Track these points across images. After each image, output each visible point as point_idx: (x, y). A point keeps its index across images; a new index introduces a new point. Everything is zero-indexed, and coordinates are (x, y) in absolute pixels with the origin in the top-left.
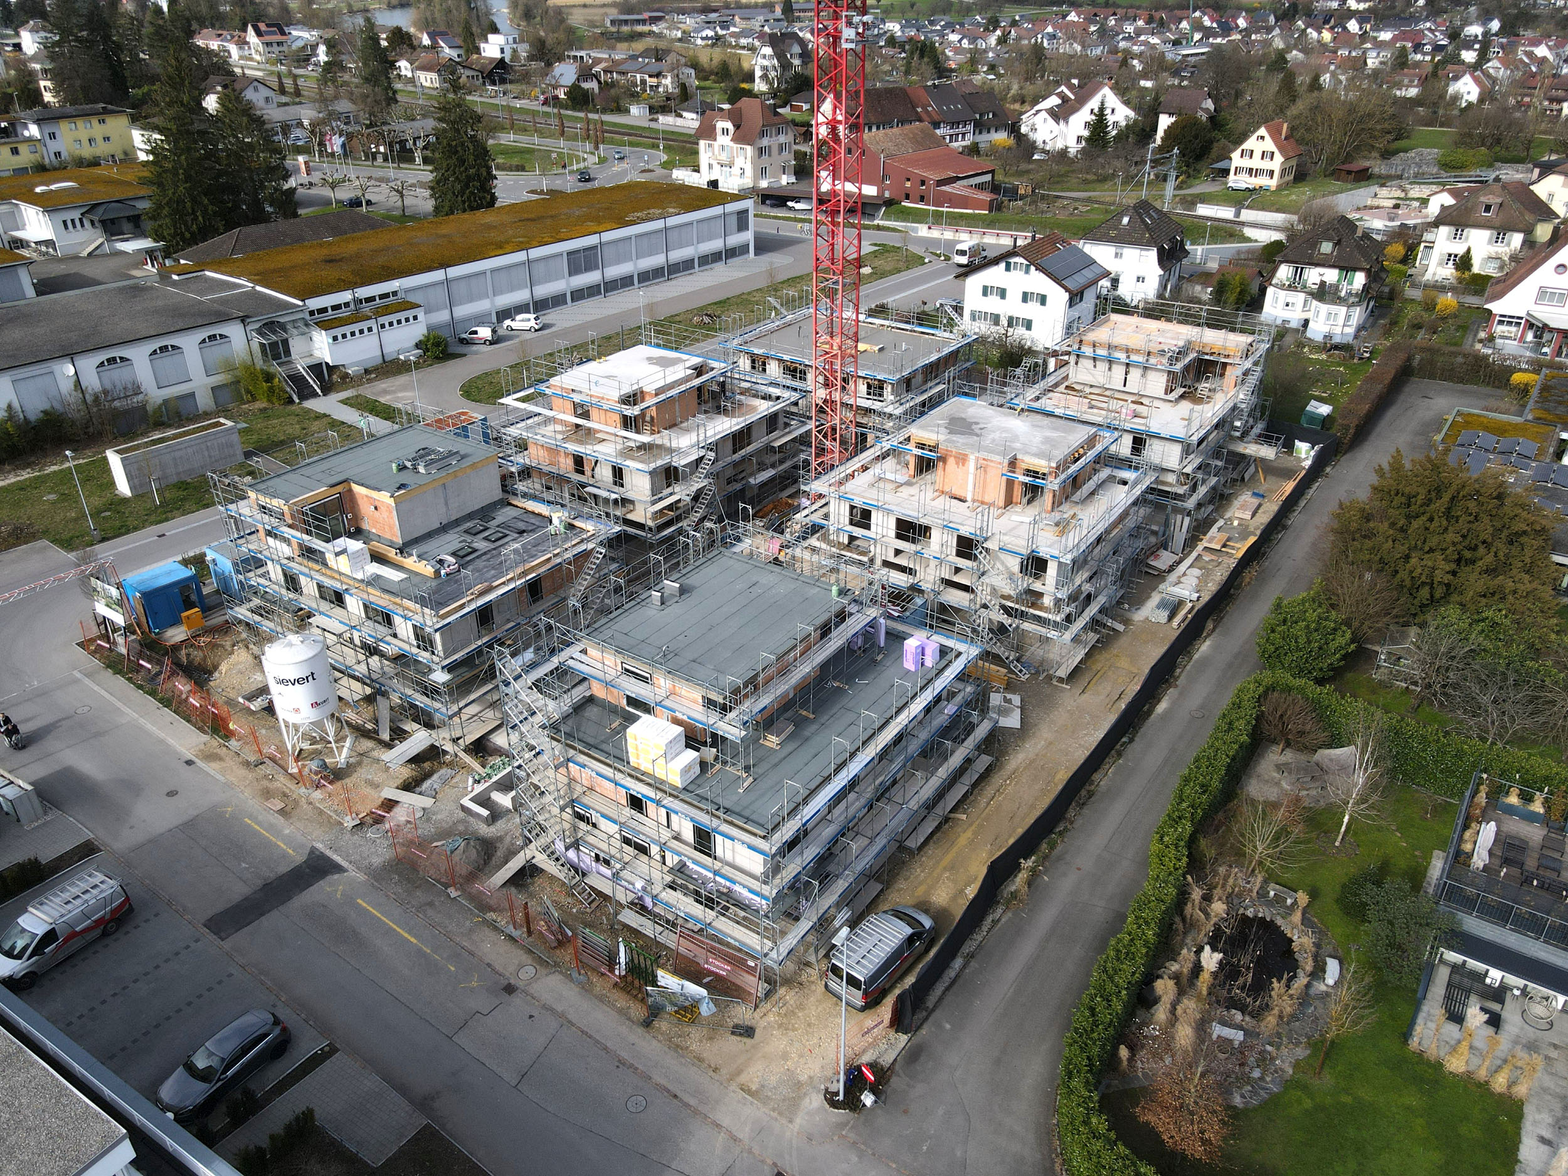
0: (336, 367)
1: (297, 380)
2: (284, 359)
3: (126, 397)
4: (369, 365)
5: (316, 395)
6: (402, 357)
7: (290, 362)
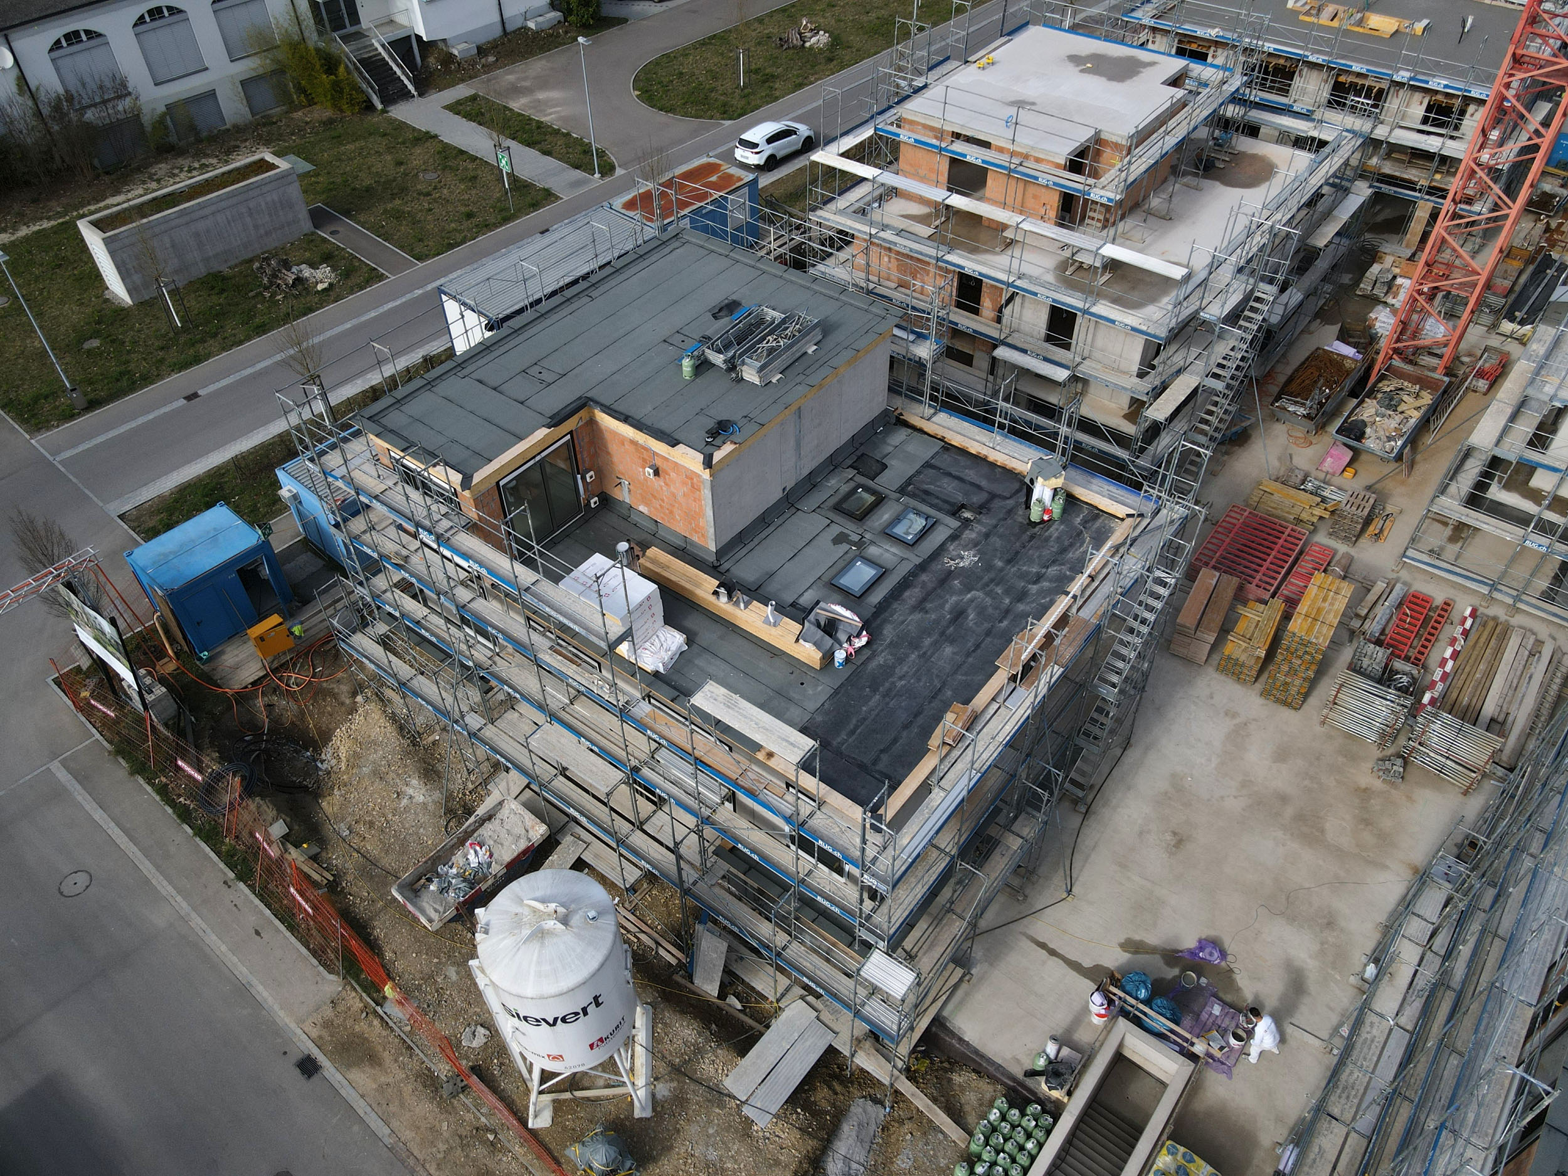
0: (432, 44)
1: (374, 66)
2: (350, 29)
3: (104, 102)
4: (482, 39)
5: (407, 95)
6: (531, 25)
7: (359, 35)
